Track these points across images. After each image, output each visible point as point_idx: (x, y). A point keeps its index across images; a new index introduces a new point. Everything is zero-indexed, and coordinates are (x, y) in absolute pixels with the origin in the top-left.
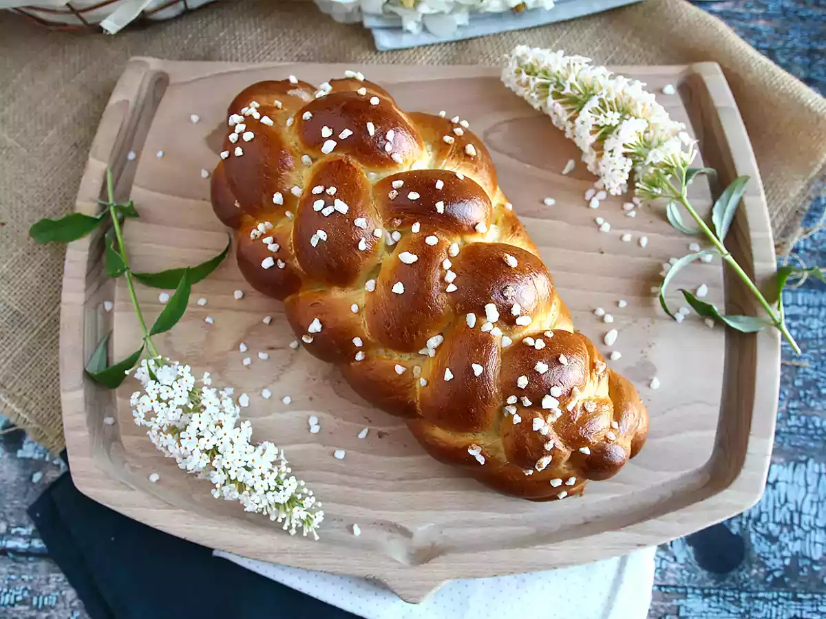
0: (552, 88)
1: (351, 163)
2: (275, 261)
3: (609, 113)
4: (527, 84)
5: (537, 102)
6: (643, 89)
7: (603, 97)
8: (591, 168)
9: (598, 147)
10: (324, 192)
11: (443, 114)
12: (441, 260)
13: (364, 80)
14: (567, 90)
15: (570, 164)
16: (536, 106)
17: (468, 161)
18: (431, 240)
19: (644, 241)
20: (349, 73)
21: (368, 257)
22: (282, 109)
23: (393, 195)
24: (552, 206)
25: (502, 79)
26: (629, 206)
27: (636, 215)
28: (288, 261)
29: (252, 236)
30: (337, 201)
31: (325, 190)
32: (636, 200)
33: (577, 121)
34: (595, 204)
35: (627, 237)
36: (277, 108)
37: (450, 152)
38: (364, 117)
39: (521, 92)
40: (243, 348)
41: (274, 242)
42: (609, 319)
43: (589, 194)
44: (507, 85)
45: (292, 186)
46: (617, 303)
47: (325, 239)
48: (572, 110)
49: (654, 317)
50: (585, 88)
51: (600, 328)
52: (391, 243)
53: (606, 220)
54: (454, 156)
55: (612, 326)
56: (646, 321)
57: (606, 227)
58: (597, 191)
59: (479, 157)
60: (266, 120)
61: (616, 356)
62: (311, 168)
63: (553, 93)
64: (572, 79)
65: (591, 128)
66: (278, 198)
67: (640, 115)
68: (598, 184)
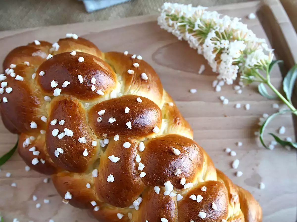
0: (187, 27)
1: (72, 100)
2: (39, 160)
3: (223, 41)
4: (173, 26)
5: (180, 36)
6: (239, 21)
7: (217, 30)
8: (214, 70)
9: (218, 59)
10: (57, 124)
11: (126, 53)
12: (134, 157)
13: (78, 38)
14: (196, 28)
15: (202, 68)
16: (180, 38)
17: (144, 84)
18: (127, 145)
19: (248, 107)
20: (69, 35)
21: (90, 157)
22: (30, 66)
23: (100, 120)
24: (195, 94)
25: (159, 23)
26: (237, 88)
27: (242, 93)
28: (47, 159)
29: (24, 146)
30: (66, 130)
31: (58, 122)
32: (241, 83)
33: (204, 46)
34: (219, 89)
35: (239, 106)
36: (26, 66)
37: (132, 80)
38: (75, 72)
39: (170, 30)
40: (35, 198)
41: (36, 150)
42: (234, 154)
43: (215, 83)
44: (161, 27)
45: (41, 116)
46: (237, 144)
47: (63, 153)
48: (200, 39)
49: (258, 149)
50: (206, 25)
51: (229, 159)
52: (103, 146)
53: (226, 97)
54: (135, 82)
55: (235, 158)
56: (253, 152)
57: (226, 102)
58: (219, 81)
59: (150, 79)
60: (19, 78)
61: (240, 174)
62: (51, 103)
63: (189, 30)
64: (198, 22)
65: (212, 50)
66: (33, 125)
67: (240, 38)
68: (219, 77)
